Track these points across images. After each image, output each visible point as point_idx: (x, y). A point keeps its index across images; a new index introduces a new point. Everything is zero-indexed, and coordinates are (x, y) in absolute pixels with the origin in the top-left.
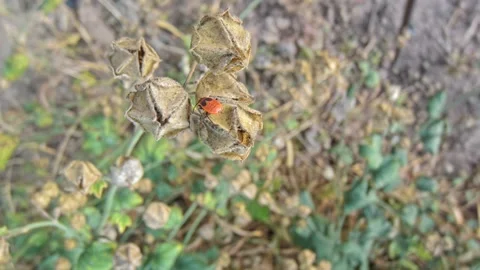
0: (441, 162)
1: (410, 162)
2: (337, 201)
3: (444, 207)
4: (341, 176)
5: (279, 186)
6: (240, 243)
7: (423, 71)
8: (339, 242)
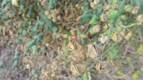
0: (15, 48)
1: (24, 48)
2: (45, 37)
3: (15, 35)
4: (44, 45)
5: (62, 41)
6: (73, 25)
7: (18, 76)
8: (45, 25)
